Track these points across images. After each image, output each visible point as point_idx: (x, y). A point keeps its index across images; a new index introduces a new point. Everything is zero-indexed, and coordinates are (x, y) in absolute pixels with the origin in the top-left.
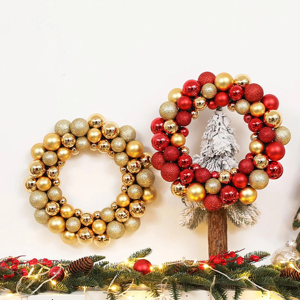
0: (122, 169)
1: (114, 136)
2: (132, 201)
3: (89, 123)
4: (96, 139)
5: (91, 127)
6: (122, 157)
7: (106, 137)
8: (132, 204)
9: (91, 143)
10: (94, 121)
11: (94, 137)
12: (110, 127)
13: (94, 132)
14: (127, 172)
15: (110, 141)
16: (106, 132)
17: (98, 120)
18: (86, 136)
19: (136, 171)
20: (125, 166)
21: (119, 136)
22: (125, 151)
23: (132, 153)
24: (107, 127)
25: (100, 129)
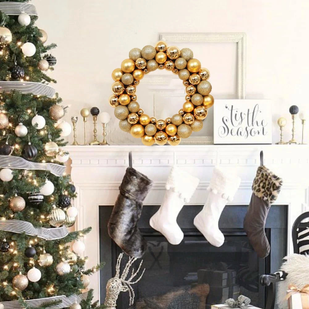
0: (185, 82)
1: (177, 57)
2: (195, 107)
3: (156, 49)
4: (163, 60)
5: (157, 52)
6: (185, 73)
7: (171, 58)
8: (195, 109)
9: (159, 64)
10: (160, 46)
11: (161, 59)
12: (173, 50)
13: (160, 55)
14: (190, 84)
15: (174, 61)
16: (170, 54)
17: (163, 46)
18: (154, 59)
19: (196, 83)
20: (188, 80)
21: (180, 57)
22: (186, 68)
23: (192, 69)
24: (170, 50)
25: (165, 52)
